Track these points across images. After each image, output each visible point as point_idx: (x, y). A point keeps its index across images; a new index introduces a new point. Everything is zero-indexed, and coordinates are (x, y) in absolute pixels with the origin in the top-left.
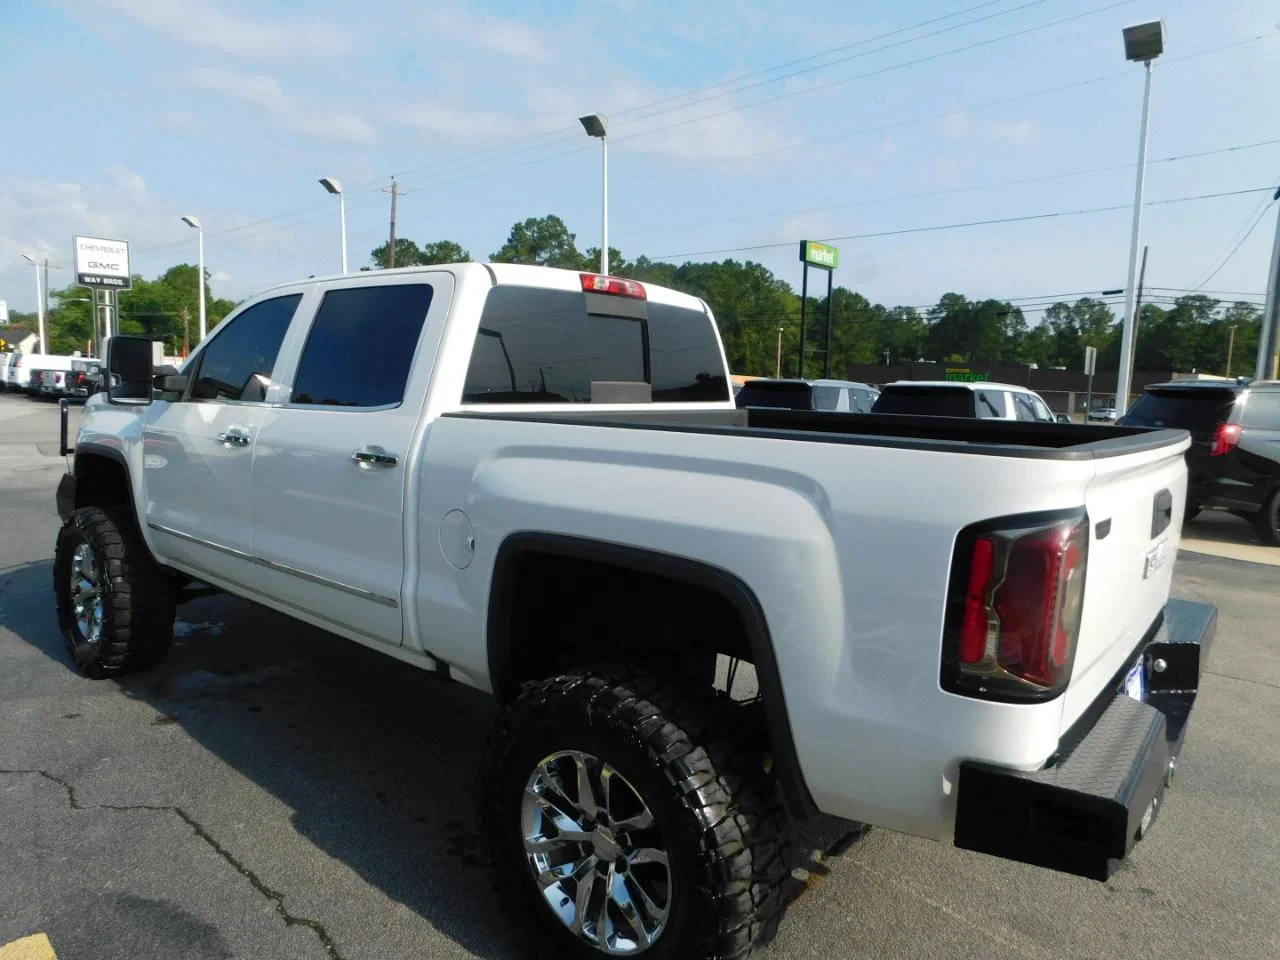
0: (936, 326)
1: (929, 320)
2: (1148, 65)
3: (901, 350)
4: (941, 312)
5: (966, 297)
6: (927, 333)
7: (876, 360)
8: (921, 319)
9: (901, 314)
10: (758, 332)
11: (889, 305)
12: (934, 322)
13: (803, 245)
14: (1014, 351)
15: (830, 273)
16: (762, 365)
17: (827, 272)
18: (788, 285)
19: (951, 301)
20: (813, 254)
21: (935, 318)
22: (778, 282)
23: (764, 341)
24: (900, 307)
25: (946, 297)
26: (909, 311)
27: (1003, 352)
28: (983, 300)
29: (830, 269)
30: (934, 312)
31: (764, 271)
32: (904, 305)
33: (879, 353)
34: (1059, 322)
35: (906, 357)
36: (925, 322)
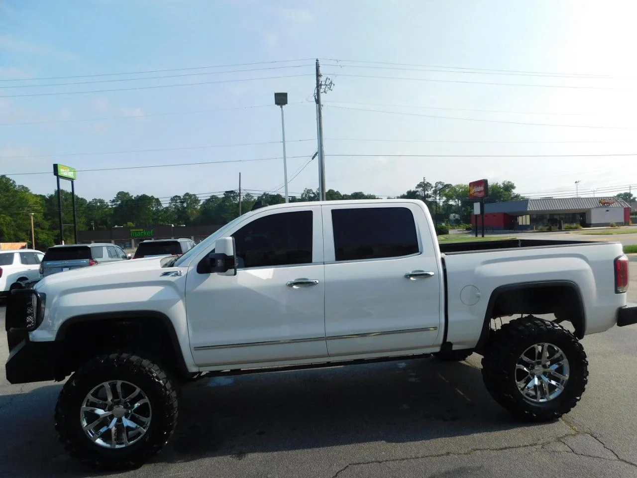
0: (115, 208)
1: (112, 205)
2: (282, 107)
3: (99, 222)
4: (117, 201)
5: (130, 193)
6: (112, 212)
7: (87, 228)
8: (108, 206)
9: (96, 203)
10: (11, 215)
11: (89, 199)
12: (114, 206)
13: (55, 167)
14: (157, 219)
15: (72, 182)
16: (15, 235)
17: (71, 182)
18: (26, 188)
19: (122, 195)
20: (62, 172)
21: (115, 205)
22: (19, 186)
23: (15, 221)
24: (95, 199)
25: (119, 193)
26: (101, 201)
27: (153, 220)
28: (140, 195)
29: (72, 180)
30: (113, 201)
31: (9, 180)
32: (98, 198)
33: (88, 224)
34: (177, 204)
35: (103, 225)
36: (110, 207)
